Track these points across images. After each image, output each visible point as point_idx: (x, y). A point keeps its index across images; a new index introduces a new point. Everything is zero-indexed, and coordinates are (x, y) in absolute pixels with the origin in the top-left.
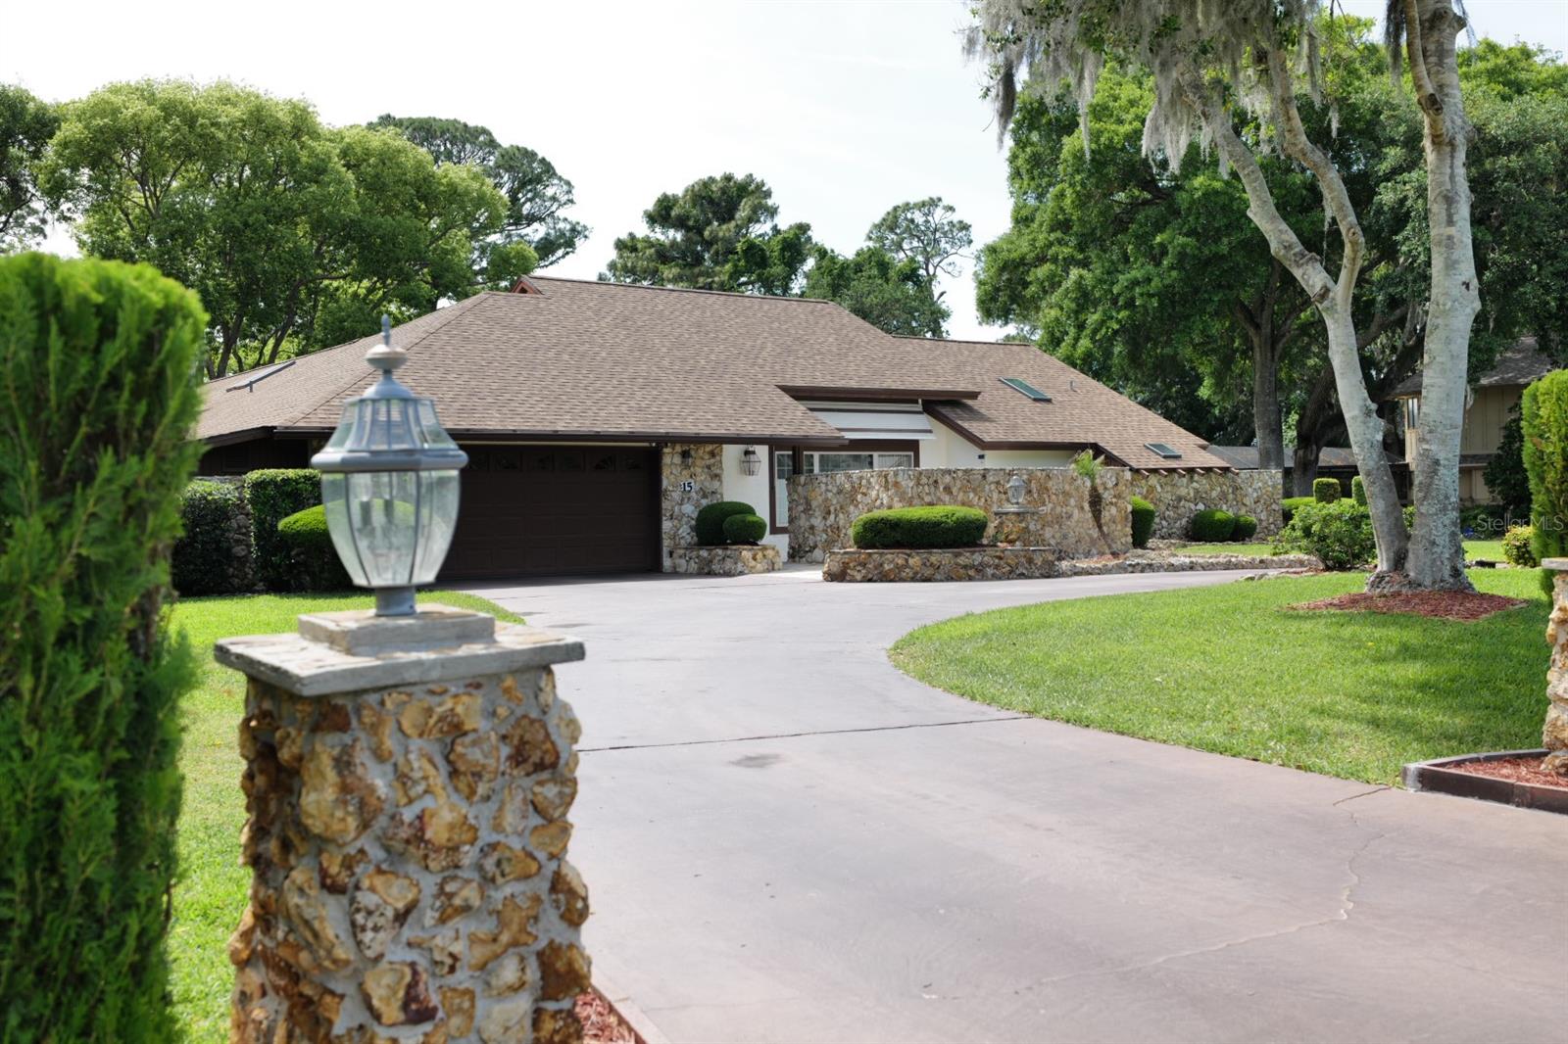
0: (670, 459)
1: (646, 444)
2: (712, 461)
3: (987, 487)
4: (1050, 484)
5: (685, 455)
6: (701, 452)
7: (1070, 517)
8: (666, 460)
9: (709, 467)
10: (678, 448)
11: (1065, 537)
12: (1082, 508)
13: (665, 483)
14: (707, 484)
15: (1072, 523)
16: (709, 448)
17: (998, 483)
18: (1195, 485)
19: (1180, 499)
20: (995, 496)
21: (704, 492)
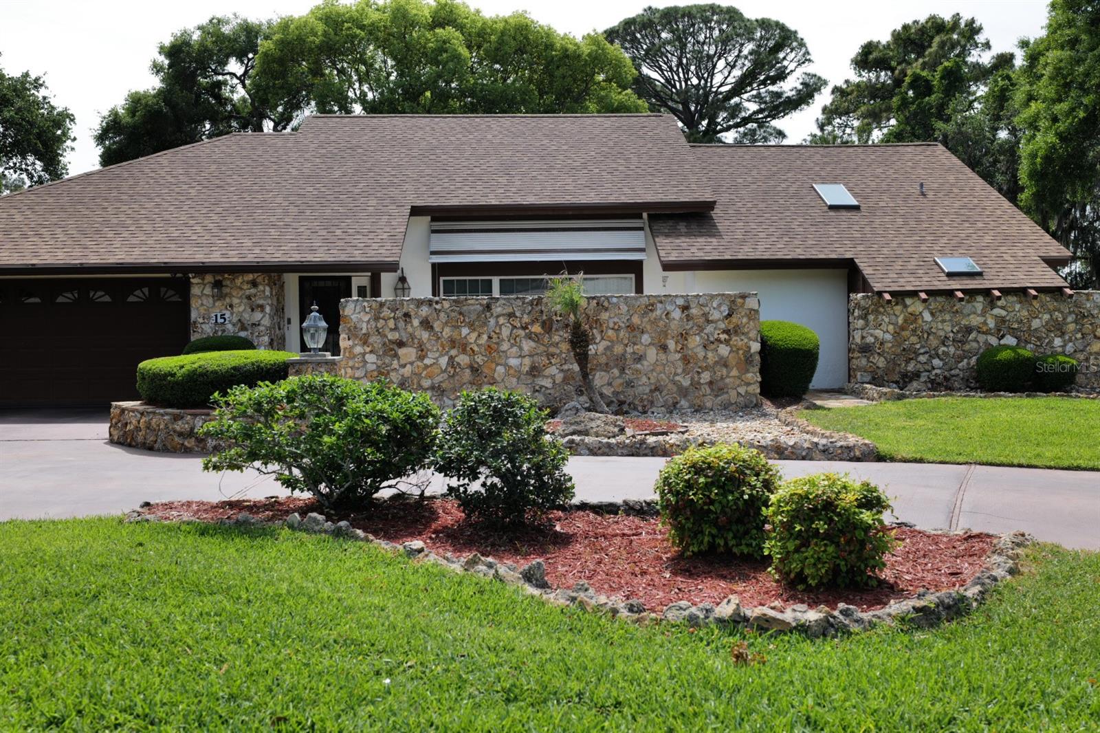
0: (200, 291)
1: (169, 275)
2: (253, 291)
3: (492, 321)
4: (604, 316)
5: (218, 285)
6: (239, 281)
7: (639, 358)
8: (195, 290)
9: (249, 298)
10: (209, 278)
11: (629, 384)
12: (664, 348)
13: (194, 315)
14: (246, 316)
15: (645, 365)
16: (250, 277)
17: (511, 315)
18: (997, 311)
19: (969, 330)
20: (505, 332)
21: (243, 324)
